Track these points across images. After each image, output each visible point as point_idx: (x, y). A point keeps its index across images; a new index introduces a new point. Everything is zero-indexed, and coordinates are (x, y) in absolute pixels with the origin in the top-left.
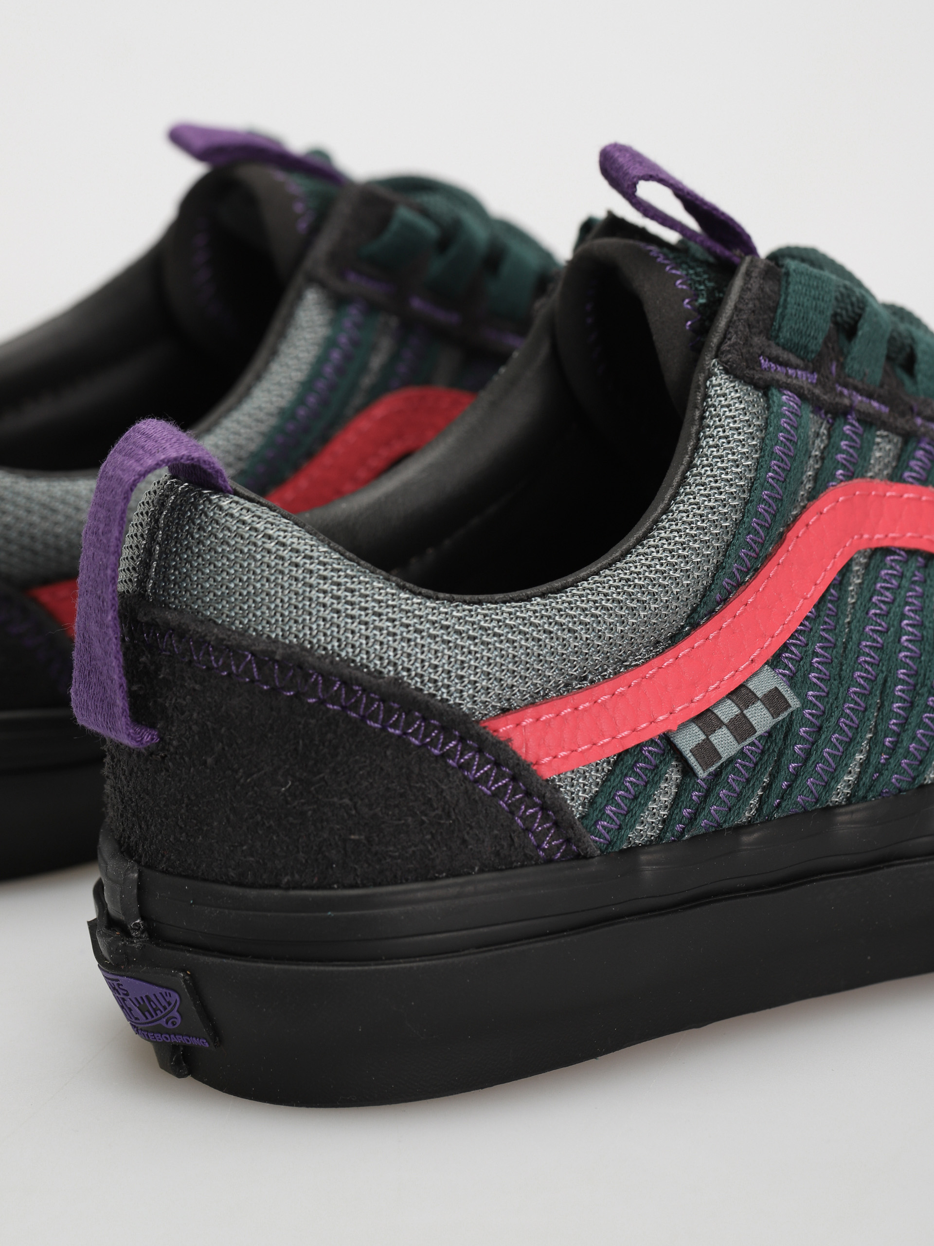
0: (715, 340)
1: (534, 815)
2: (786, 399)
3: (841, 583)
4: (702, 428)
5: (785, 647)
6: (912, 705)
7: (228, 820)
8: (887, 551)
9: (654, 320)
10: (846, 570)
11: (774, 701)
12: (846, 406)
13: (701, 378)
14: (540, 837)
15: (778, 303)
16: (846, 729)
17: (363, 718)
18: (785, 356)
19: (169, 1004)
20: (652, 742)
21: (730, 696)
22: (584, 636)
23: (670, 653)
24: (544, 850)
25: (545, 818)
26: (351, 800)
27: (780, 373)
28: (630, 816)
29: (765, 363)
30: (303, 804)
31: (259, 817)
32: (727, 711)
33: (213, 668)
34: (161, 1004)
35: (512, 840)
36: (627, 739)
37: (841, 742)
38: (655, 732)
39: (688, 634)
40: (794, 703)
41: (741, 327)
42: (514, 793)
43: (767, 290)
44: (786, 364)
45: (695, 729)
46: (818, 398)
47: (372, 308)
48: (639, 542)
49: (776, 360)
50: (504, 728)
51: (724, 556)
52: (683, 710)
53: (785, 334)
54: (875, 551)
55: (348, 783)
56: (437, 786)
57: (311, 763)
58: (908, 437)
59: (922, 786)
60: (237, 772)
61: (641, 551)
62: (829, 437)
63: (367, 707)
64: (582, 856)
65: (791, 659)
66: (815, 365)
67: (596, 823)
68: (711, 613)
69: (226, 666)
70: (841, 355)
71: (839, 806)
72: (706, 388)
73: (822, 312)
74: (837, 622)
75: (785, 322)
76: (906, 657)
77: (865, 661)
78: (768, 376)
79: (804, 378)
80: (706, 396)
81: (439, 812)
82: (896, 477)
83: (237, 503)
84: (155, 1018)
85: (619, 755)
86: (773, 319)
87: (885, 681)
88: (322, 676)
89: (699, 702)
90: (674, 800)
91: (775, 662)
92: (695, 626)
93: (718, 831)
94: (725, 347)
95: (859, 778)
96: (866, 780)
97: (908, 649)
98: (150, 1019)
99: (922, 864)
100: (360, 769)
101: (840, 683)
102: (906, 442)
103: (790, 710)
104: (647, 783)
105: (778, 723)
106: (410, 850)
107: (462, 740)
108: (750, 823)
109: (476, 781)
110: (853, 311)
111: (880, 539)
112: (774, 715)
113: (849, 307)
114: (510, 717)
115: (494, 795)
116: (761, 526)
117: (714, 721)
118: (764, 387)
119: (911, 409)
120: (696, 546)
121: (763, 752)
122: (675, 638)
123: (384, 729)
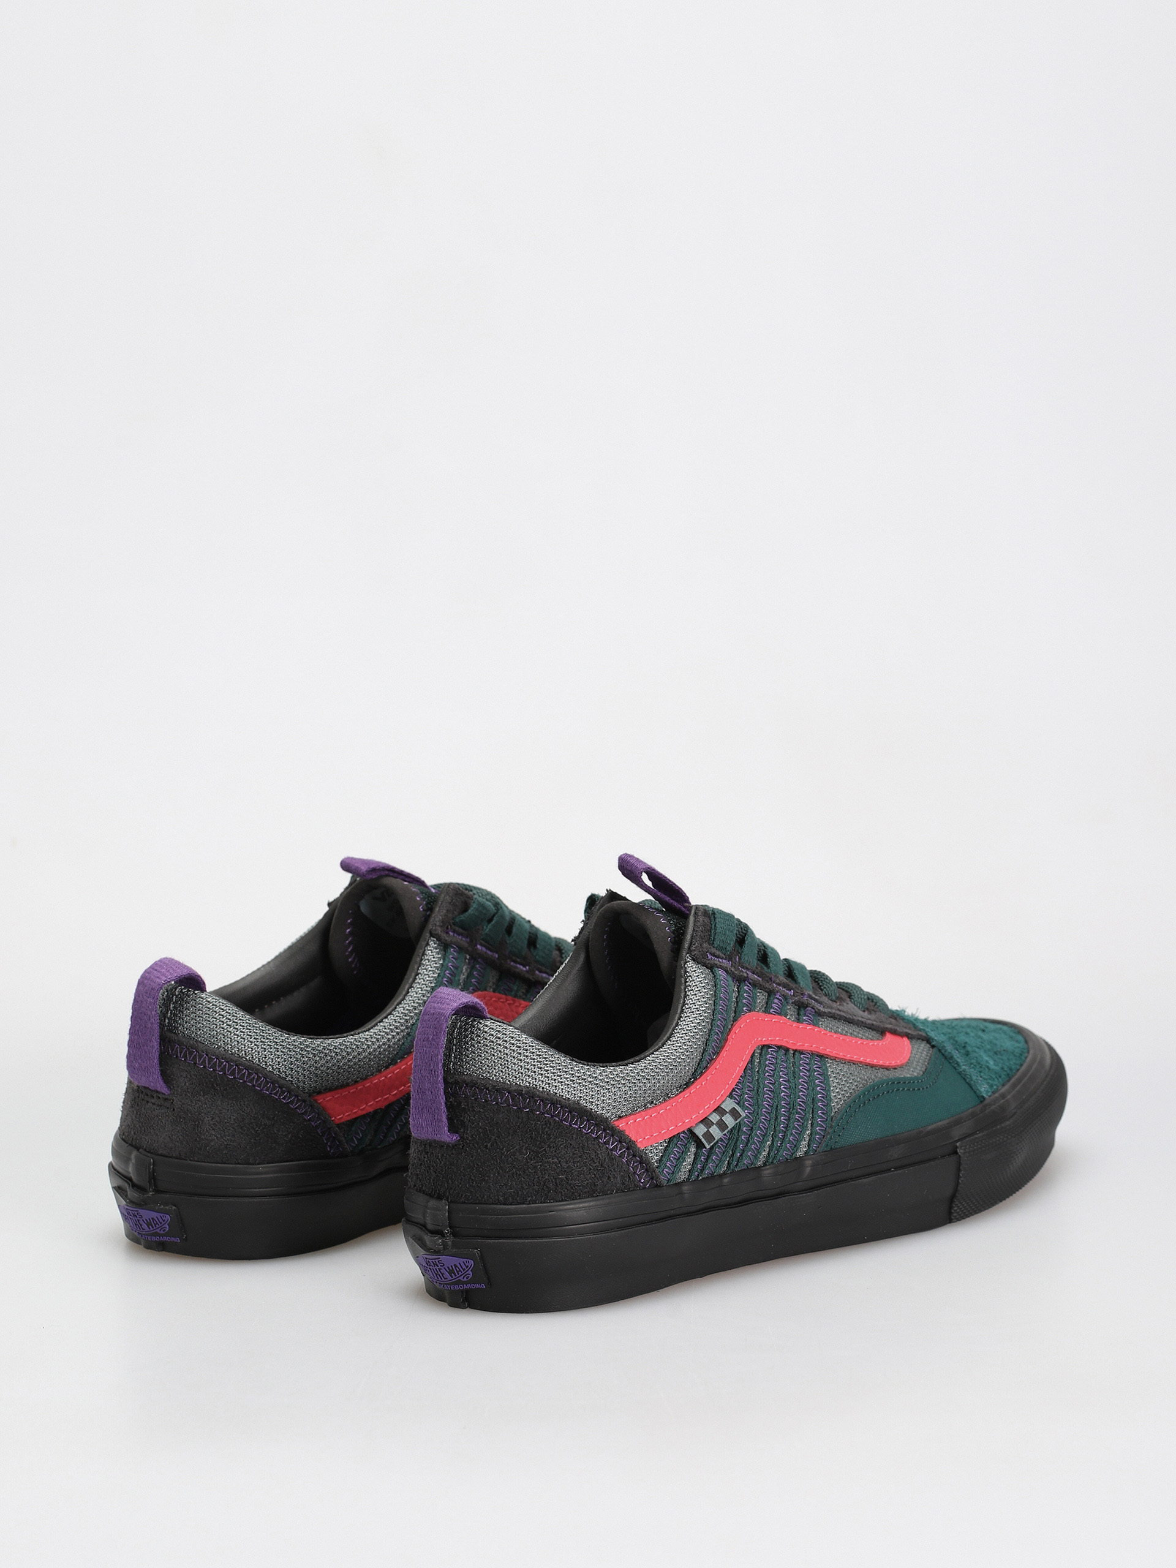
0: (686, 945)
1: (637, 1166)
2: (720, 973)
3: (751, 1060)
4: (686, 987)
5: (734, 1090)
6: (789, 1119)
7: (499, 1173)
8: (769, 1047)
9: (653, 937)
10: (753, 1056)
11: (734, 1113)
12: (745, 977)
13: (682, 963)
14: (640, 1177)
15: (711, 928)
16: (763, 1129)
17: (562, 1121)
18: (718, 953)
19: (467, 1267)
20: (684, 1132)
21: (714, 1111)
22: (653, 1081)
23: (687, 1091)
24: (642, 1183)
25: (642, 1167)
26: (558, 1159)
27: (716, 961)
28: (677, 1166)
29: (710, 957)
30: (535, 1163)
31: (514, 1170)
32: (715, 1118)
33: (489, 1101)
34: (462, 1268)
35: (630, 1177)
36: (673, 1130)
37: (761, 1135)
38: (685, 1128)
39: (693, 1082)
40: (743, 1114)
41: (698, 939)
42: (628, 1156)
43: (705, 921)
44: (718, 957)
45: (702, 1126)
46: (733, 973)
47: (461, 949)
48: (669, 1039)
49: (713, 955)
50: (621, 1125)
51: (706, 1045)
52: (696, 1117)
53: (717, 942)
54: (763, 1046)
55: (556, 1152)
56: (596, 1152)
57: (538, 1143)
58: (770, 993)
59: (796, 1158)
60: (502, 1150)
61: (670, 1043)
62: (739, 992)
63: (563, 1115)
64: (658, 1186)
65: (736, 1095)
66: (730, 958)
67: (663, 1170)
68: (702, 1074)
69: (496, 1099)
70: (740, 953)
71: (761, 1167)
72: (686, 968)
73: (732, 932)
74: (753, 1079)
75: (717, 936)
76: (784, 1095)
77: (768, 1097)
78: (712, 962)
79: (725, 963)
80: (686, 972)
81: (597, 1164)
82: (766, 1011)
83: (493, 1023)
84: (458, 1276)
85: (670, 1138)
86: (710, 935)
87: (777, 1107)
88: (543, 1101)
89: (701, 1114)
90: (694, 1161)
91: (731, 1096)
92: (696, 1079)
93: (712, 1177)
94: (693, 948)
95: (769, 1154)
96: (772, 1154)
97: (785, 1092)
98: (454, 1277)
99: (799, 1196)
100: (561, 1145)
101: (758, 1107)
102: (769, 995)
103: (741, 1117)
104: (683, 1152)
105: (737, 1124)
106: (586, 1183)
107: (604, 1130)
108: (725, 1173)
109: (611, 1150)
110: (742, 932)
111: (765, 1041)
112: (736, 1120)
113: (740, 930)
114: (623, 1120)
115: (620, 1156)
116: (720, 1032)
117: (710, 1123)
118: (711, 967)
119: (771, 979)
120: (694, 1040)
121: (729, 1139)
122: (688, 1084)
123: (571, 1126)
